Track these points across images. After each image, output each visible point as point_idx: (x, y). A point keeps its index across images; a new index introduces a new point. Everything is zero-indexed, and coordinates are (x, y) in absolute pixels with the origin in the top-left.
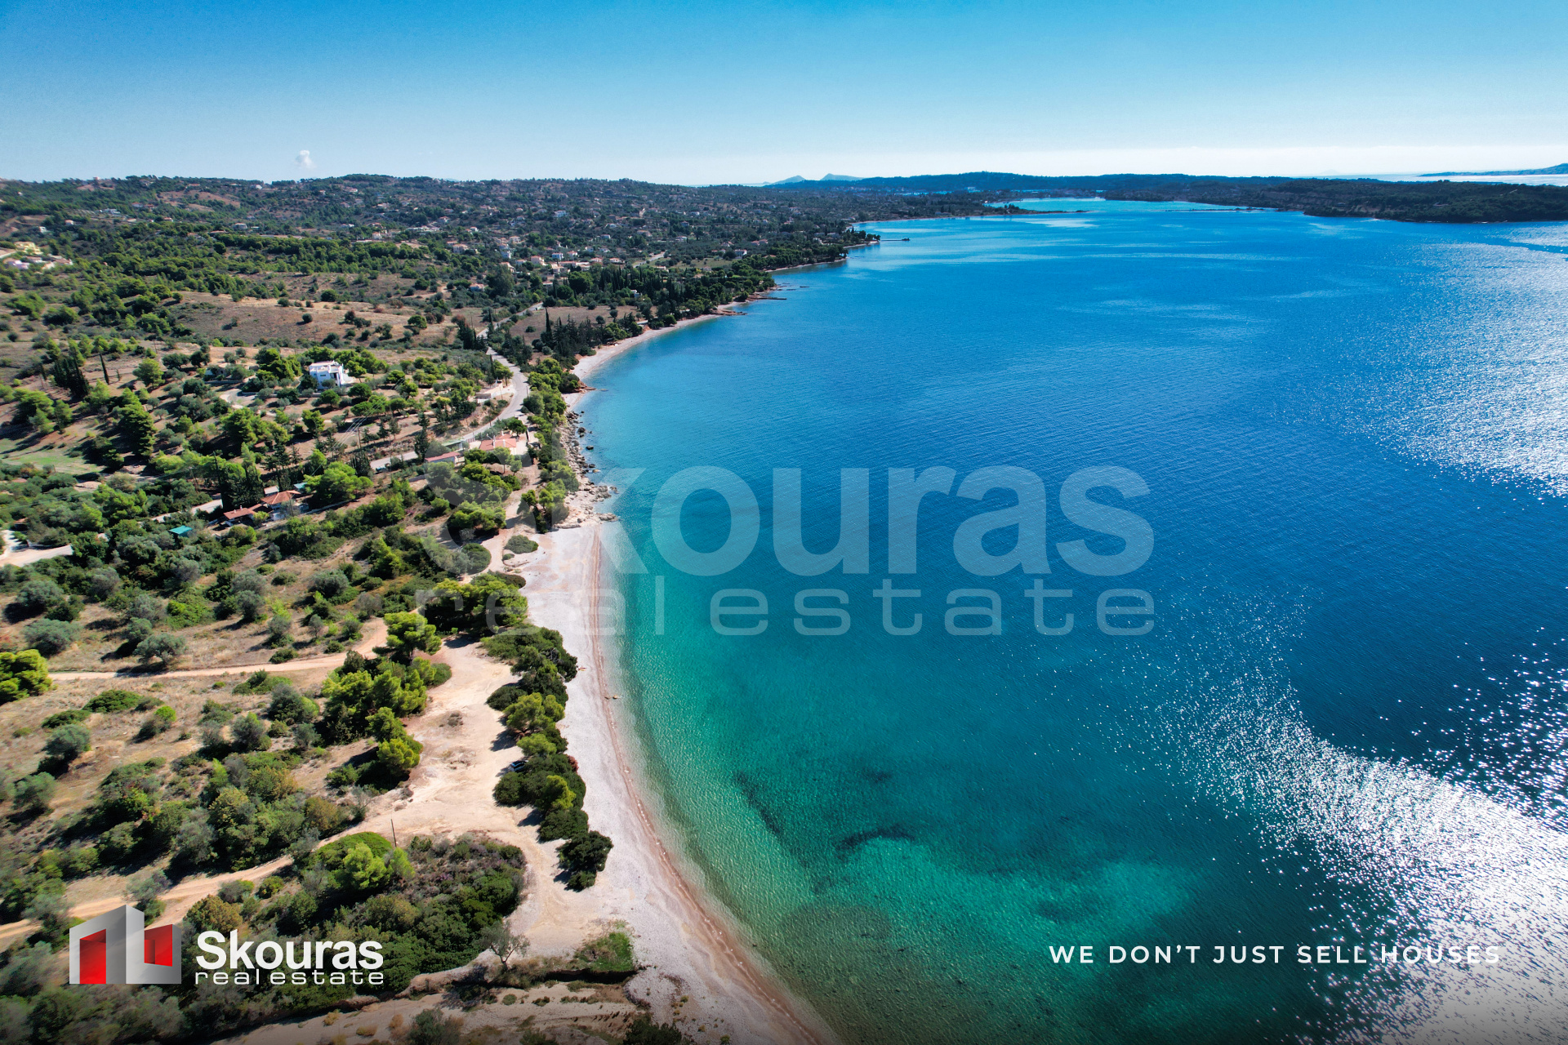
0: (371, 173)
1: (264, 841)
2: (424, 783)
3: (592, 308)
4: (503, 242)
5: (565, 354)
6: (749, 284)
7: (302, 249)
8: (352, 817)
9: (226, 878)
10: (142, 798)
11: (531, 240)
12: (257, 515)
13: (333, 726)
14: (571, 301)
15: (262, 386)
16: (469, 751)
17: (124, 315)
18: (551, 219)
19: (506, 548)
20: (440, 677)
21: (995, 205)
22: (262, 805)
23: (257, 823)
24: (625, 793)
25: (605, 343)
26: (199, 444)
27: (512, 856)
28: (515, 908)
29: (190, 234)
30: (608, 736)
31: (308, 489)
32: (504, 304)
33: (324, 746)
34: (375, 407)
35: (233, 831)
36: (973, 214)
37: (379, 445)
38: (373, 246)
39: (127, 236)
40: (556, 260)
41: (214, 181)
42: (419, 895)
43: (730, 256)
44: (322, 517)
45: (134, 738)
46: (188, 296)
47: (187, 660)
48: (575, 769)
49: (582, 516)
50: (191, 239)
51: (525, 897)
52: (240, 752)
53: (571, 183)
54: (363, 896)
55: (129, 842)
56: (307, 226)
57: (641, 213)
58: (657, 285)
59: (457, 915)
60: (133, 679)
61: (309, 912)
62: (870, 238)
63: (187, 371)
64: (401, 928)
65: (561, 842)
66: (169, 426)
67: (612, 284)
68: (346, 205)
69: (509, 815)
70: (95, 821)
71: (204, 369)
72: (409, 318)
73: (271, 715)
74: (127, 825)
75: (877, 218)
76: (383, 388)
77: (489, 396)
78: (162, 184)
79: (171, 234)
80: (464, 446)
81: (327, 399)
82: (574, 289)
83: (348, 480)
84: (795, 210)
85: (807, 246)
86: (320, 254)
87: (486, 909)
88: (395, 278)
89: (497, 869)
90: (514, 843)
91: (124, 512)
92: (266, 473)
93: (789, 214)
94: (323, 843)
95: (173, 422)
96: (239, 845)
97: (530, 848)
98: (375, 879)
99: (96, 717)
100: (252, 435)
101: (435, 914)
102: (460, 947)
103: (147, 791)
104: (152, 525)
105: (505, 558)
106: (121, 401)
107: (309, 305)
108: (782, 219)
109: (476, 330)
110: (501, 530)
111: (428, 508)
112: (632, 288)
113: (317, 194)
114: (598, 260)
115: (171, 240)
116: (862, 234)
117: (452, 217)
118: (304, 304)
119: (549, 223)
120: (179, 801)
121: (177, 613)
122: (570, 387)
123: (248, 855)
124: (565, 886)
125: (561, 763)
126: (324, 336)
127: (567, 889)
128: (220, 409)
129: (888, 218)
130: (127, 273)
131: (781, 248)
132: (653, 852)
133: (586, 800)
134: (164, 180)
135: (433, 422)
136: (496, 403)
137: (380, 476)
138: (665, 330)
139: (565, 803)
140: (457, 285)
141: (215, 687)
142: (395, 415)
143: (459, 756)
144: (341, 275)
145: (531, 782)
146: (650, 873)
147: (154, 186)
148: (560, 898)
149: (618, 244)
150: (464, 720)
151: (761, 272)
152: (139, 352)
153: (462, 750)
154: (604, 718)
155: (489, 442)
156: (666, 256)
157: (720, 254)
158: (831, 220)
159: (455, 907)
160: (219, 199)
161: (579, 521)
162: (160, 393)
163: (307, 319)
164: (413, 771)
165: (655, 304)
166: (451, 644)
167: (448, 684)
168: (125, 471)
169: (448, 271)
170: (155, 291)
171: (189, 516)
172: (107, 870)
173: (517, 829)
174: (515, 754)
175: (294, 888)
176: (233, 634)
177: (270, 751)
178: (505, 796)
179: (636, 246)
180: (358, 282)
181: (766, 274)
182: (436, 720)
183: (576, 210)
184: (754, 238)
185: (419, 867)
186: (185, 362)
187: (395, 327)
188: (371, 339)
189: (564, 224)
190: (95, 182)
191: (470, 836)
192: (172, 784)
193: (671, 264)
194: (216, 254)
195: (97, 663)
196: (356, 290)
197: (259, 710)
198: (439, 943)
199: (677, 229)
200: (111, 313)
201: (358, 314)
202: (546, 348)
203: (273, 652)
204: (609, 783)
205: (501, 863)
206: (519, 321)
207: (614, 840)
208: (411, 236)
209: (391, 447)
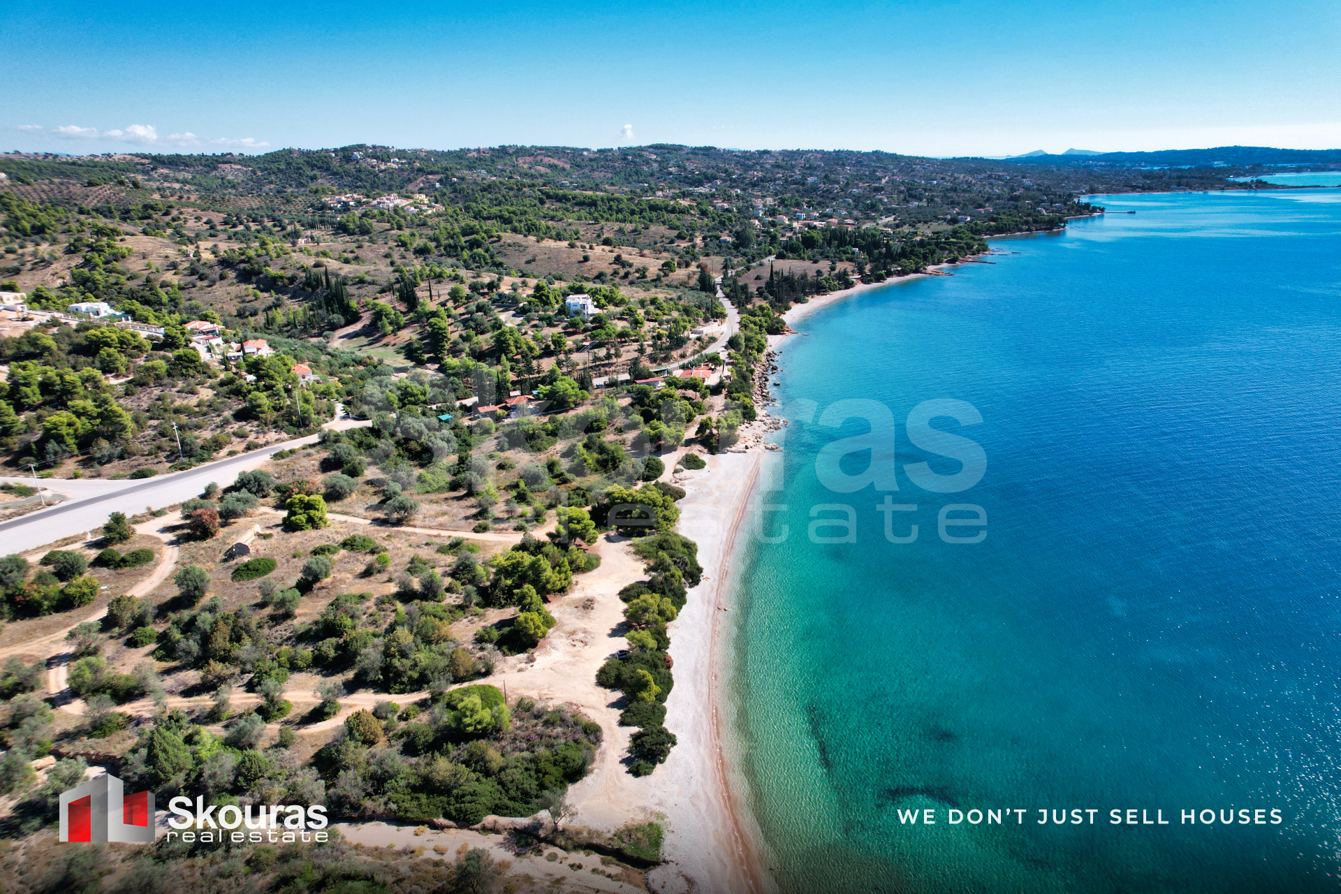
0: (670, 143)
1: (416, 675)
2: (547, 653)
3: (816, 262)
4: (759, 203)
5: (780, 301)
6: (962, 248)
7: (599, 203)
8: (483, 670)
9: (384, 698)
10: (348, 622)
11: (782, 202)
12: (500, 412)
13: (493, 592)
14: (799, 255)
15: (530, 311)
16: (590, 633)
17: (463, 249)
18: (803, 184)
19: (679, 463)
20: (591, 564)
21: (1241, 180)
22: (422, 646)
23: (414, 660)
24: (705, 697)
25: (818, 293)
26: (475, 352)
27: (593, 732)
28: (581, 779)
29: (525, 189)
30: (709, 644)
31: (541, 396)
32: (744, 255)
33: (483, 607)
34: (607, 334)
35: (396, 662)
36: (1213, 188)
37: (604, 365)
38: (652, 202)
39: (483, 190)
40: (798, 219)
41: (557, 148)
42: (509, 748)
43: (954, 221)
44: (546, 419)
45: (361, 574)
46: (508, 237)
47: (418, 518)
48: (669, 667)
49: (750, 444)
50: (524, 193)
51: (592, 771)
52: (422, 600)
53: (829, 153)
54: (469, 737)
55: (332, 653)
56: (612, 184)
57: (884, 181)
58: (877, 245)
59: (532, 773)
60: (378, 528)
61: (427, 741)
62: (1094, 209)
63: (483, 295)
64: (487, 773)
65: (635, 730)
66: (461, 336)
67: (838, 241)
68: (645, 168)
69: (603, 696)
70: (317, 632)
71: (494, 295)
72: (663, 262)
73: (453, 575)
74: (334, 640)
75: (1108, 191)
76: (619, 319)
77: (702, 332)
78: (521, 151)
79: (511, 189)
80: (668, 373)
81: (573, 325)
82: (806, 245)
83: (571, 391)
84: (1026, 182)
85: (1029, 215)
86: (612, 207)
87: (556, 773)
88: (663, 229)
89: (576, 741)
90: (598, 722)
91: (413, 399)
92: (516, 379)
93: (1021, 185)
94: (456, 686)
95: (464, 333)
96: (399, 674)
97: (610, 729)
98: (479, 727)
99: (343, 552)
100: (513, 348)
101: (516, 767)
102: (525, 800)
103: (352, 617)
104: (427, 410)
105: (676, 471)
106: (434, 314)
107: (591, 248)
108: (1013, 190)
109: (714, 275)
110: (679, 448)
111: (627, 421)
112: (855, 246)
113: (625, 159)
114: (834, 221)
115: (511, 193)
116: (1087, 205)
117: (724, 181)
118: (588, 246)
119: (801, 188)
120: (371, 629)
121: (424, 482)
122: (776, 329)
123: (402, 683)
124: (627, 769)
125: (656, 660)
126: (595, 273)
127: (627, 772)
128: (497, 325)
129: (1119, 191)
130: (475, 218)
131: (1002, 216)
132: (711, 757)
133: (669, 697)
134: (523, 148)
135: (649, 350)
136: (706, 339)
137: (598, 391)
138: (875, 285)
139: (648, 696)
140: (710, 237)
141: (427, 544)
142: (622, 342)
143: (580, 636)
144: (623, 225)
145: (626, 671)
146: (702, 775)
147: (515, 153)
148: (619, 779)
149: (856, 207)
150: (595, 606)
151: (977, 237)
152: (456, 278)
153: (585, 632)
154: (711, 626)
155: (689, 371)
156: (895, 220)
157: (945, 220)
158: (1059, 191)
159: (533, 766)
160: (556, 162)
161: (747, 447)
162: (462, 310)
163: (586, 259)
164: (541, 641)
165: (871, 262)
166: (609, 539)
167: (595, 572)
168: (427, 368)
169: (707, 225)
170: (486, 232)
171: (454, 407)
172: (315, 671)
173: (605, 709)
174: (622, 644)
175: (424, 718)
176: (455, 503)
177: (443, 603)
178: (606, 679)
179: (871, 210)
180: (634, 231)
181: (981, 240)
182: (574, 601)
183: (826, 177)
184: (981, 206)
185: (519, 724)
186: (483, 288)
187: (651, 269)
188: (630, 278)
189: (814, 189)
190: (478, 150)
191: (566, 708)
192: (371, 615)
193: (898, 226)
194: (538, 204)
195: (362, 511)
196: (632, 236)
197: (447, 569)
198: (512, 793)
199: (911, 196)
200: (455, 247)
201: (625, 257)
202: (766, 294)
203: (476, 523)
204: (695, 686)
205: (580, 736)
206: (752, 270)
207: (679, 738)
208: (684, 195)
209: (613, 368)
